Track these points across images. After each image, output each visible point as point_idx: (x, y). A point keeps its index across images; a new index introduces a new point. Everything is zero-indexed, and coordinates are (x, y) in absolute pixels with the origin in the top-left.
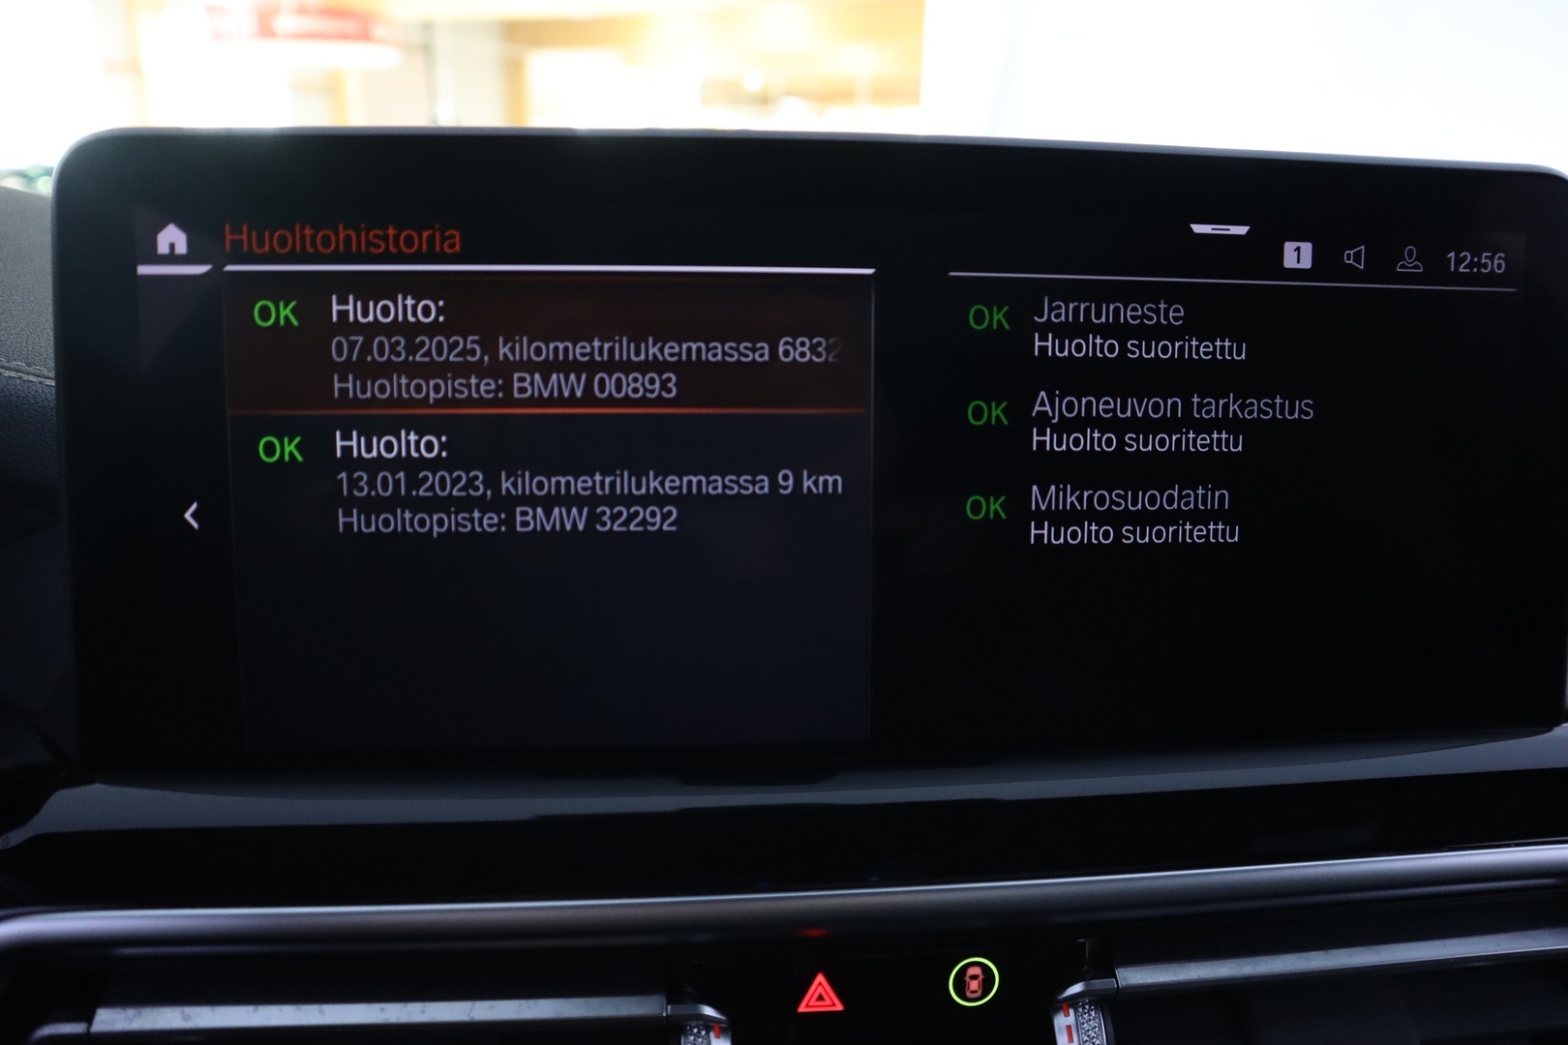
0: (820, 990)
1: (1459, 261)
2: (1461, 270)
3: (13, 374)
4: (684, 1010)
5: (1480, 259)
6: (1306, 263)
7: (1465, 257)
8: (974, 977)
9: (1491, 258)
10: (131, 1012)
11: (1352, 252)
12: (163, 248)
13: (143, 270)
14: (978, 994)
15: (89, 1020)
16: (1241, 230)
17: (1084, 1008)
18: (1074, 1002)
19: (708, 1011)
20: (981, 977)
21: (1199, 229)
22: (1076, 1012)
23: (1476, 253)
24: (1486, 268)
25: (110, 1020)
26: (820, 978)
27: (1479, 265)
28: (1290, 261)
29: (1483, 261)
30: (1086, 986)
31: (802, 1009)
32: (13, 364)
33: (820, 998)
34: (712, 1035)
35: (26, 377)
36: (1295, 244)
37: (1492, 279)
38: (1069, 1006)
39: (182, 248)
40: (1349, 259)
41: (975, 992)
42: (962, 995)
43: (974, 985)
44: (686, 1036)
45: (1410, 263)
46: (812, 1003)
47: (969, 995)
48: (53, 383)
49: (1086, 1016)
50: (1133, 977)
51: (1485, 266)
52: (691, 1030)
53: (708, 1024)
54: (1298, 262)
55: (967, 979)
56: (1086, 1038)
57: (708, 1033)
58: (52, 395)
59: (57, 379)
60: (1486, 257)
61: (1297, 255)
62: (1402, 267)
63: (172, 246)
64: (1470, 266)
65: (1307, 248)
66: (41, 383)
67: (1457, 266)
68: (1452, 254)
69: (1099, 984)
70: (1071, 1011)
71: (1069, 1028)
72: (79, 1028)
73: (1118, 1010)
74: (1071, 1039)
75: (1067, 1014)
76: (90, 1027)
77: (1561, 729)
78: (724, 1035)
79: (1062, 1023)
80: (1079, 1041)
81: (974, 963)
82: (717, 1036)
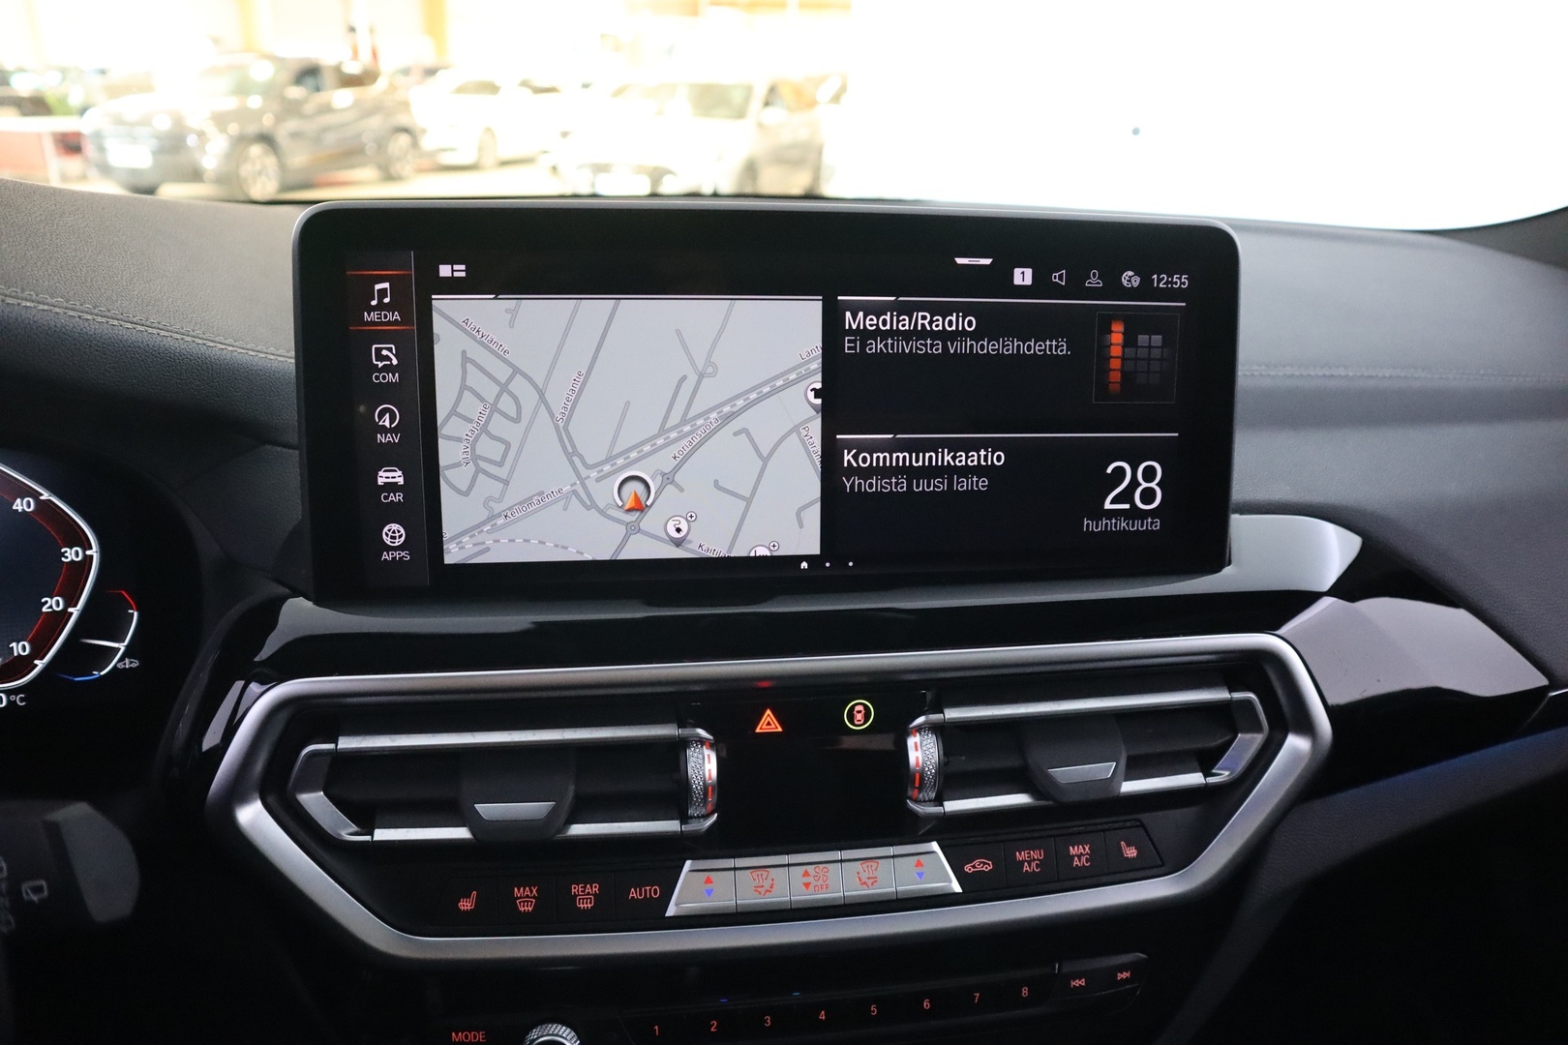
0: (768, 719)
1: (1160, 281)
2: (1161, 285)
4: (687, 731)
5: (1172, 279)
7: (1163, 278)
8: (859, 712)
9: (1180, 279)
10: (359, 738)
14: (861, 722)
15: (336, 742)
17: (925, 732)
18: (919, 729)
19: (702, 732)
20: (863, 712)
22: (920, 734)
23: (1170, 275)
25: (346, 743)
26: (768, 712)
27: (1172, 283)
29: (1175, 280)
30: (926, 718)
31: (758, 730)
33: (769, 724)
34: (704, 748)
37: (1180, 291)
38: (917, 731)
42: (852, 723)
43: (859, 717)
44: (690, 748)
46: (764, 727)
47: (856, 723)
48: (293, 361)
49: (926, 737)
50: (952, 714)
51: (1176, 283)
52: (693, 745)
53: (702, 741)
55: (855, 713)
56: (925, 749)
57: (702, 746)
58: (293, 367)
59: (297, 359)
60: (1177, 278)
64: (1166, 283)
65: (1064, 274)
67: (1157, 285)
68: (1155, 276)
69: (935, 717)
70: (918, 734)
71: (916, 743)
72: (331, 746)
73: (944, 732)
74: (917, 750)
75: (915, 736)
76: (336, 746)
77: (1227, 570)
78: (712, 746)
79: (912, 741)
80: (922, 751)
81: (859, 703)
82: (707, 748)
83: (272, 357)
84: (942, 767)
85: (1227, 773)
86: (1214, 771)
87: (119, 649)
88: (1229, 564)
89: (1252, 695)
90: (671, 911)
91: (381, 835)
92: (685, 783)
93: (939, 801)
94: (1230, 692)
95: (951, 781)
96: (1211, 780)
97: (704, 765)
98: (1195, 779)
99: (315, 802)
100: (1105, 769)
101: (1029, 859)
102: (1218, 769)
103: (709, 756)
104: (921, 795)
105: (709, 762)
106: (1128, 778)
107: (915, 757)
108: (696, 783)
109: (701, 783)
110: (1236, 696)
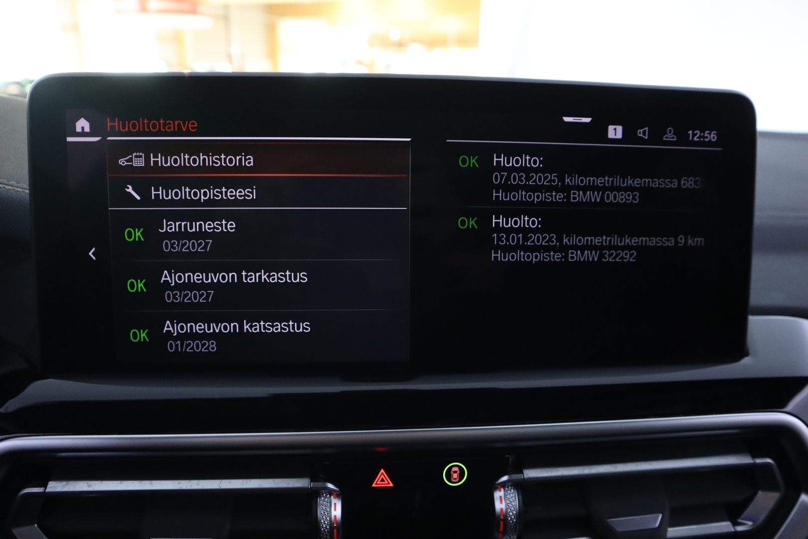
0: (382, 476)
1: (694, 135)
2: (695, 139)
3: (10, 187)
4: (319, 485)
5: (704, 134)
6: (619, 135)
7: (697, 133)
8: (455, 472)
9: (710, 134)
10: (64, 483)
11: (642, 131)
12: (79, 129)
13: (69, 139)
14: (457, 480)
15: (45, 486)
16: (588, 120)
17: (508, 488)
18: (504, 485)
19: (330, 486)
20: (458, 472)
21: (566, 119)
22: (504, 489)
23: (702, 131)
25: (55, 487)
26: (382, 471)
27: (704, 137)
28: (611, 135)
29: (706, 135)
30: (510, 477)
31: (374, 485)
32: (11, 183)
33: (383, 480)
34: (332, 497)
35: (16, 189)
36: (614, 127)
37: (710, 143)
38: (501, 487)
39: (87, 129)
40: (640, 134)
41: (456, 479)
42: (449, 480)
43: (455, 476)
44: (320, 497)
45: (670, 136)
46: (379, 483)
47: (453, 480)
48: (28, 191)
49: (509, 492)
50: (531, 473)
51: (707, 137)
52: (323, 494)
53: (331, 492)
54: (615, 135)
55: (452, 473)
56: (508, 502)
57: (330, 496)
58: (28, 197)
59: (30, 190)
60: (708, 133)
61: (615, 132)
62: (666, 138)
63: (83, 128)
64: (700, 137)
65: (620, 129)
66: (23, 192)
67: (693, 137)
68: (690, 132)
69: (517, 476)
70: (502, 490)
71: (501, 497)
72: (41, 490)
73: (524, 488)
74: (501, 501)
75: (500, 491)
76: (45, 490)
77: (746, 361)
78: (338, 497)
79: (498, 494)
80: (505, 502)
81: (455, 465)
82: (335, 498)
84: (521, 514)
85: (750, 523)
86: (740, 521)
88: (747, 354)
89: (769, 460)
92: (316, 522)
94: (753, 457)
96: (740, 528)
97: (332, 511)
98: (724, 527)
99: (27, 534)
100: (656, 520)
102: (743, 519)
103: (335, 504)
104: (505, 538)
105: (335, 510)
106: (673, 525)
107: (499, 506)
108: (324, 526)
109: (328, 527)
110: (759, 461)
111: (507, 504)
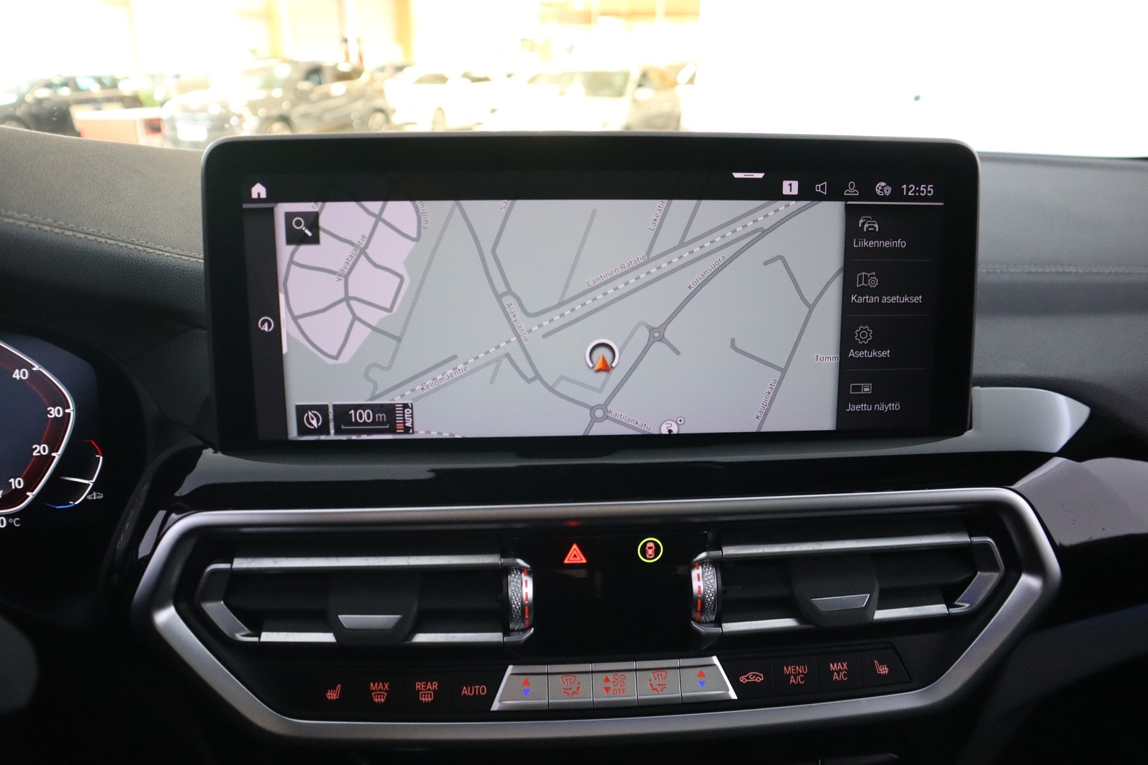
0: (575, 552)
1: (908, 190)
2: (910, 194)
4: (508, 561)
5: (920, 188)
7: (912, 187)
8: (650, 548)
9: (926, 188)
10: (249, 560)
12: (254, 196)
13: (245, 206)
14: (652, 557)
15: (232, 563)
17: (706, 565)
18: (702, 563)
19: (520, 562)
20: (654, 548)
22: (702, 567)
23: (918, 185)
24: (923, 193)
25: (240, 563)
26: (575, 546)
27: (919, 191)
29: (922, 189)
30: (708, 554)
31: (566, 561)
33: (575, 556)
34: (523, 574)
36: (821, 184)
37: (926, 199)
38: (699, 564)
39: (263, 195)
41: (651, 555)
42: (645, 557)
43: (650, 552)
44: (511, 574)
45: (882, 191)
46: (571, 558)
47: (648, 557)
48: (202, 261)
49: (707, 569)
50: (729, 551)
52: (513, 571)
53: (521, 569)
54: (823, 190)
55: (647, 548)
56: (706, 579)
57: (521, 573)
58: (202, 267)
59: (205, 259)
60: (923, 187)
63: (259, 194)
64: (915, 192)
67: (907, 192)
68: (905, 186)
69: (717, 553)
70: (700, 567)
71: (698, 575)
72: (227, 566)
73: (721, 565)
74: (699, 580)
75: (698, 568)
76: (232, 565)
77: (968, 434)
78: (529, 573)
79: (695, 573)
80: (703, 581)
81: (651, 541)
82: (525, 575)
83: (186, 258)
84: (720, 594)
85: (967, 605)
86: (956, 603)
87: (89, 485)
88: (971, 428)
89: (989, 540)
90: (496, 706)
91: (267, 637)
92: (506, 602)
93: (718, 623)
94: (970, 536)
95: (728, 606)
96: (953, 610)
97: (523, 588)
98: (939, 609)
99: (216, 610)
100: (861, 600)
101: (795, 673)
102: (959, 602)
103: (526, 581)
104: (703, 618)
105: (526, 586)
106: (882, 607)
107: (698, 586)
108: (515, 603)
109: (519, 604)
110: (976, 539)
111: (705, 582)
